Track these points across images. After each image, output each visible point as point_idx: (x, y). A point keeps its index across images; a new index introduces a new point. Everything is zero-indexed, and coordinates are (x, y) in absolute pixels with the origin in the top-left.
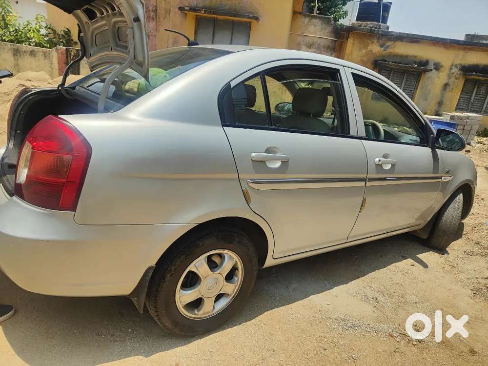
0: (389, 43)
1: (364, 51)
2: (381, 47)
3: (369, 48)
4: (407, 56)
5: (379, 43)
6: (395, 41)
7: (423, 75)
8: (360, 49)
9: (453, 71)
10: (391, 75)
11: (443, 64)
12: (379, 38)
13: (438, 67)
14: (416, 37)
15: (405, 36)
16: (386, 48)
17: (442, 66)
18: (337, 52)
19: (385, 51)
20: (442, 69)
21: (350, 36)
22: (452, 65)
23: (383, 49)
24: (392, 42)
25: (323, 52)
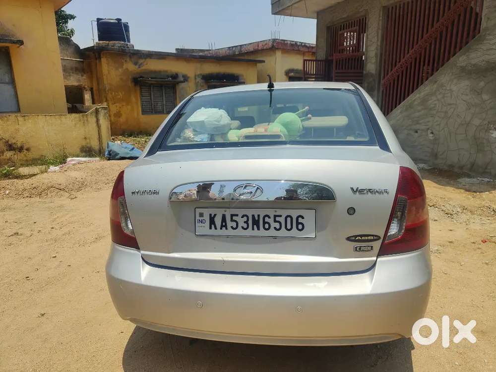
0: (141, 61)
1: (120, 70)
2: (136, 65)
3: (125, 66)
4: (160, 72)
5: (132, 61)
6: (145, 59)
7: (177, 87)
8: (117, 69)
9: (197, 81)
10: (152, 89)
11: (189, 75)
12: (130, 57)
13: (186, 79)
14: (162, 54)
15: (154, 53)
16: (139, 65)
17: (188, 77)
18: (88, 72)
19: (139, 69)
20: (189, 80)
21: (102, 56)
22: (195, 76)
23: (137, 66)
24: (144, 60)
25: (72, 74)
